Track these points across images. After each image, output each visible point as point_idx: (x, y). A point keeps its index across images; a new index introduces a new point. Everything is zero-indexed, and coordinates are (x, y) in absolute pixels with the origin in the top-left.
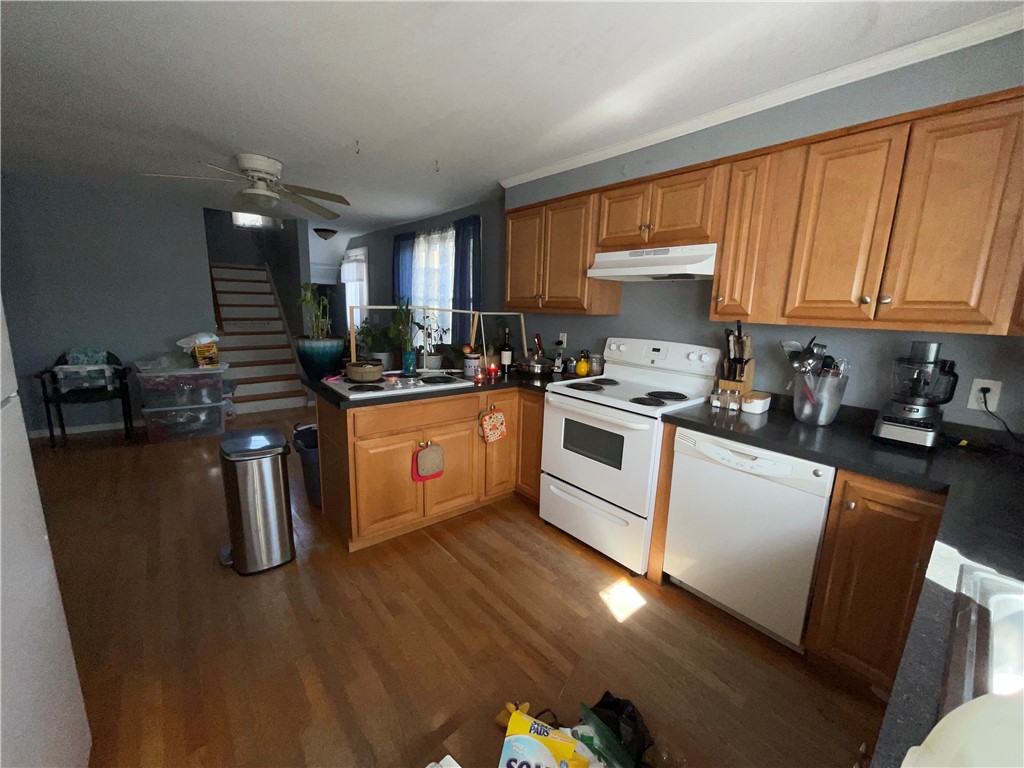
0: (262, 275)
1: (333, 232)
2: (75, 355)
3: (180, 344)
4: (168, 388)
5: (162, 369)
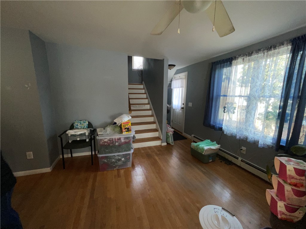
0: (142, 87)
1: (174, 66)
2: (77, 124)
3: (115, 121)
4: (109, 145)
5: (107, 134)
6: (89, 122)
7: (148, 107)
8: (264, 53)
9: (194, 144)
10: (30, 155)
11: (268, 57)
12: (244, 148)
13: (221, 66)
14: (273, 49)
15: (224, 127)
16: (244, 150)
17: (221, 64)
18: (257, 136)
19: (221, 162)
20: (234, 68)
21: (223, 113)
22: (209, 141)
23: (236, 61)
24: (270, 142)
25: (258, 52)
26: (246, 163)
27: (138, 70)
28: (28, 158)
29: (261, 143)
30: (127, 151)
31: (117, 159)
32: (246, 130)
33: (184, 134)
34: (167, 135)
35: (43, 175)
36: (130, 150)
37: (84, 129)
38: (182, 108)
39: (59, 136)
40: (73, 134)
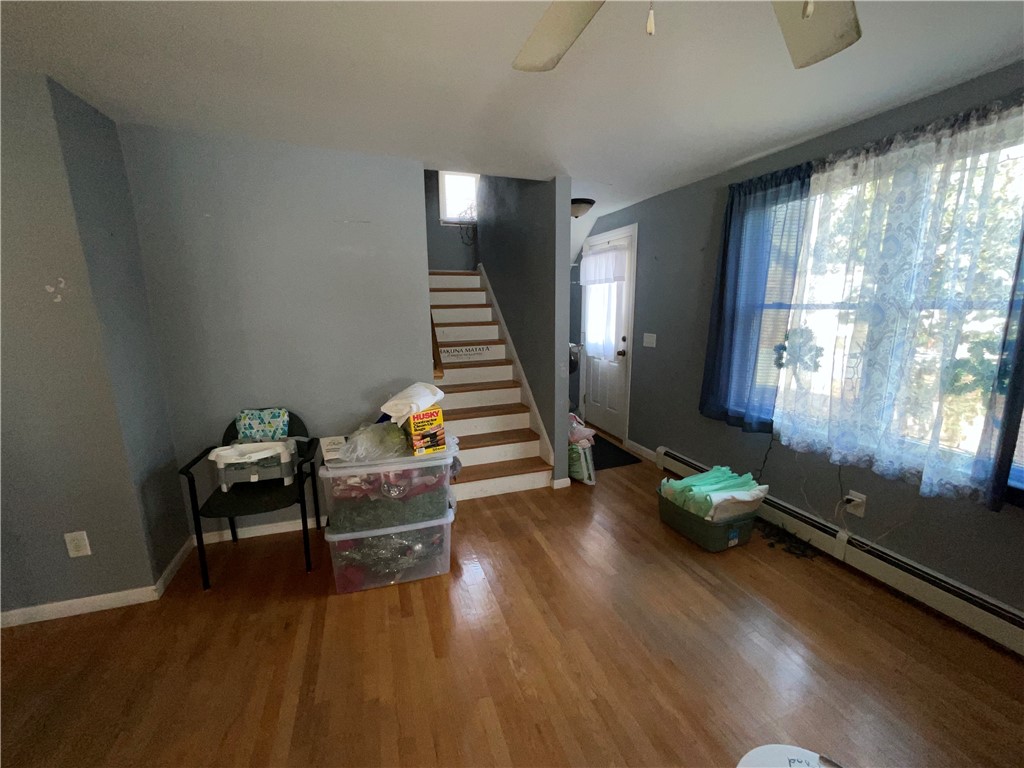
0: (475, 281)
1: (590, 202)
2: (247, 422)
3: (385, 409)
4: (366, 497)
5: (358, 460)
6: (291, 415)
7: (499, 352)
8: (939, 142)
9: (671, 486)
10: (79, 544)
11: (957, 153)
12: (858, 497)
13: (765, 196)
14: (974, 122)
15: (779, 421)
16: (858, 505)
17: (765, 189)
18: (913, 451)
19: (772, 545)
20: (817, 202)
21: (775, 369)
22: (724, 473)
23: (826, 174)
24: (965, 475)
25: (914, 138)
26: (869, 552)
27: (460, 223)
28: (72, 554)
29: (930, 481)
30: (432, 517)
31: (395, 549)
32: (869, 429)
33: (629, 445)
34: (571, 450)
35: (129, 612)
36: (441, 513)
37: (273, 439)
38: (620, 353)
39: (181, 472)
40: (233, 461)
